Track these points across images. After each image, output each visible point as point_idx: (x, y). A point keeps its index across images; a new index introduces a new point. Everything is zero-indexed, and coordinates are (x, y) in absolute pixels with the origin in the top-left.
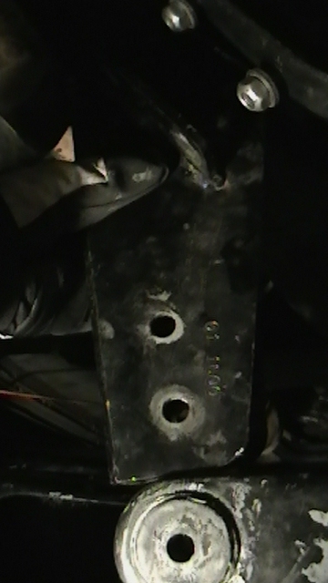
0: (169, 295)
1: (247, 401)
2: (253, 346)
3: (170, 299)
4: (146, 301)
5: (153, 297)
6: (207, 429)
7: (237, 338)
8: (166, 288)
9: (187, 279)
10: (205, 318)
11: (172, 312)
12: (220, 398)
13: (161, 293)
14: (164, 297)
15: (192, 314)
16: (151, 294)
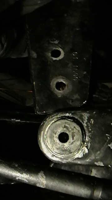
0: (58, 42)
1: (88, 83)
2: (91, 62)
3: (59, 43)
4: (49, 43)
5: (52, 42)
6: (72, 93)
7: (85, 59)
8: (57, 39)
9: (66, 35)
10: (72, 50)
11: (59, 48)
12: (78, 81)
13: (55, 41)
14: (56, 42)
15: (67, 49)
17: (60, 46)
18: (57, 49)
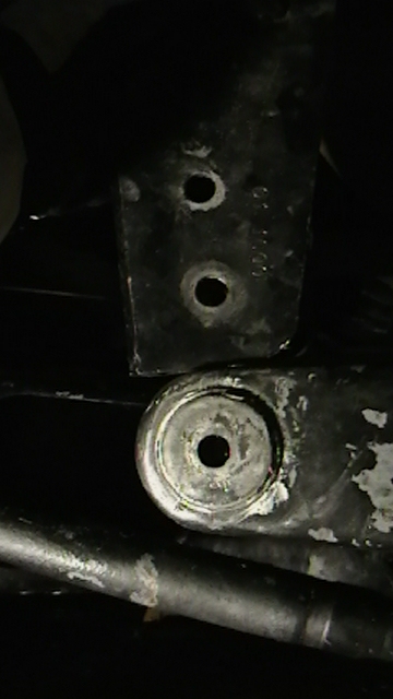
0: (208, 152)
1: (298, 284)
2: (309, 219)
3: (209, 155)
4: (181, 156)
5: (189, 152)
6: (248, 314)
7: (290, 209)
8: (205, 143)
9: (233, 131)
10: (252, 181)
11: (211, 172)
12: (266, 279)
13: (199, 148)
14: (202, 153)
15: (237, 176)
16: (187, 149)
17: (215, 166)
18: (204, 174)
